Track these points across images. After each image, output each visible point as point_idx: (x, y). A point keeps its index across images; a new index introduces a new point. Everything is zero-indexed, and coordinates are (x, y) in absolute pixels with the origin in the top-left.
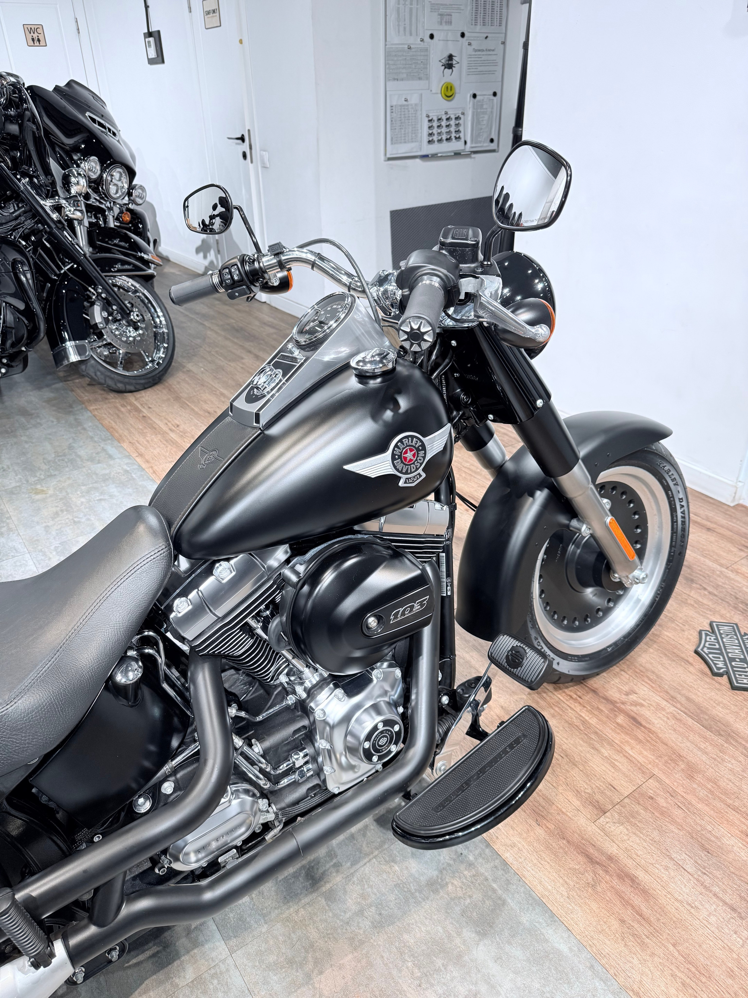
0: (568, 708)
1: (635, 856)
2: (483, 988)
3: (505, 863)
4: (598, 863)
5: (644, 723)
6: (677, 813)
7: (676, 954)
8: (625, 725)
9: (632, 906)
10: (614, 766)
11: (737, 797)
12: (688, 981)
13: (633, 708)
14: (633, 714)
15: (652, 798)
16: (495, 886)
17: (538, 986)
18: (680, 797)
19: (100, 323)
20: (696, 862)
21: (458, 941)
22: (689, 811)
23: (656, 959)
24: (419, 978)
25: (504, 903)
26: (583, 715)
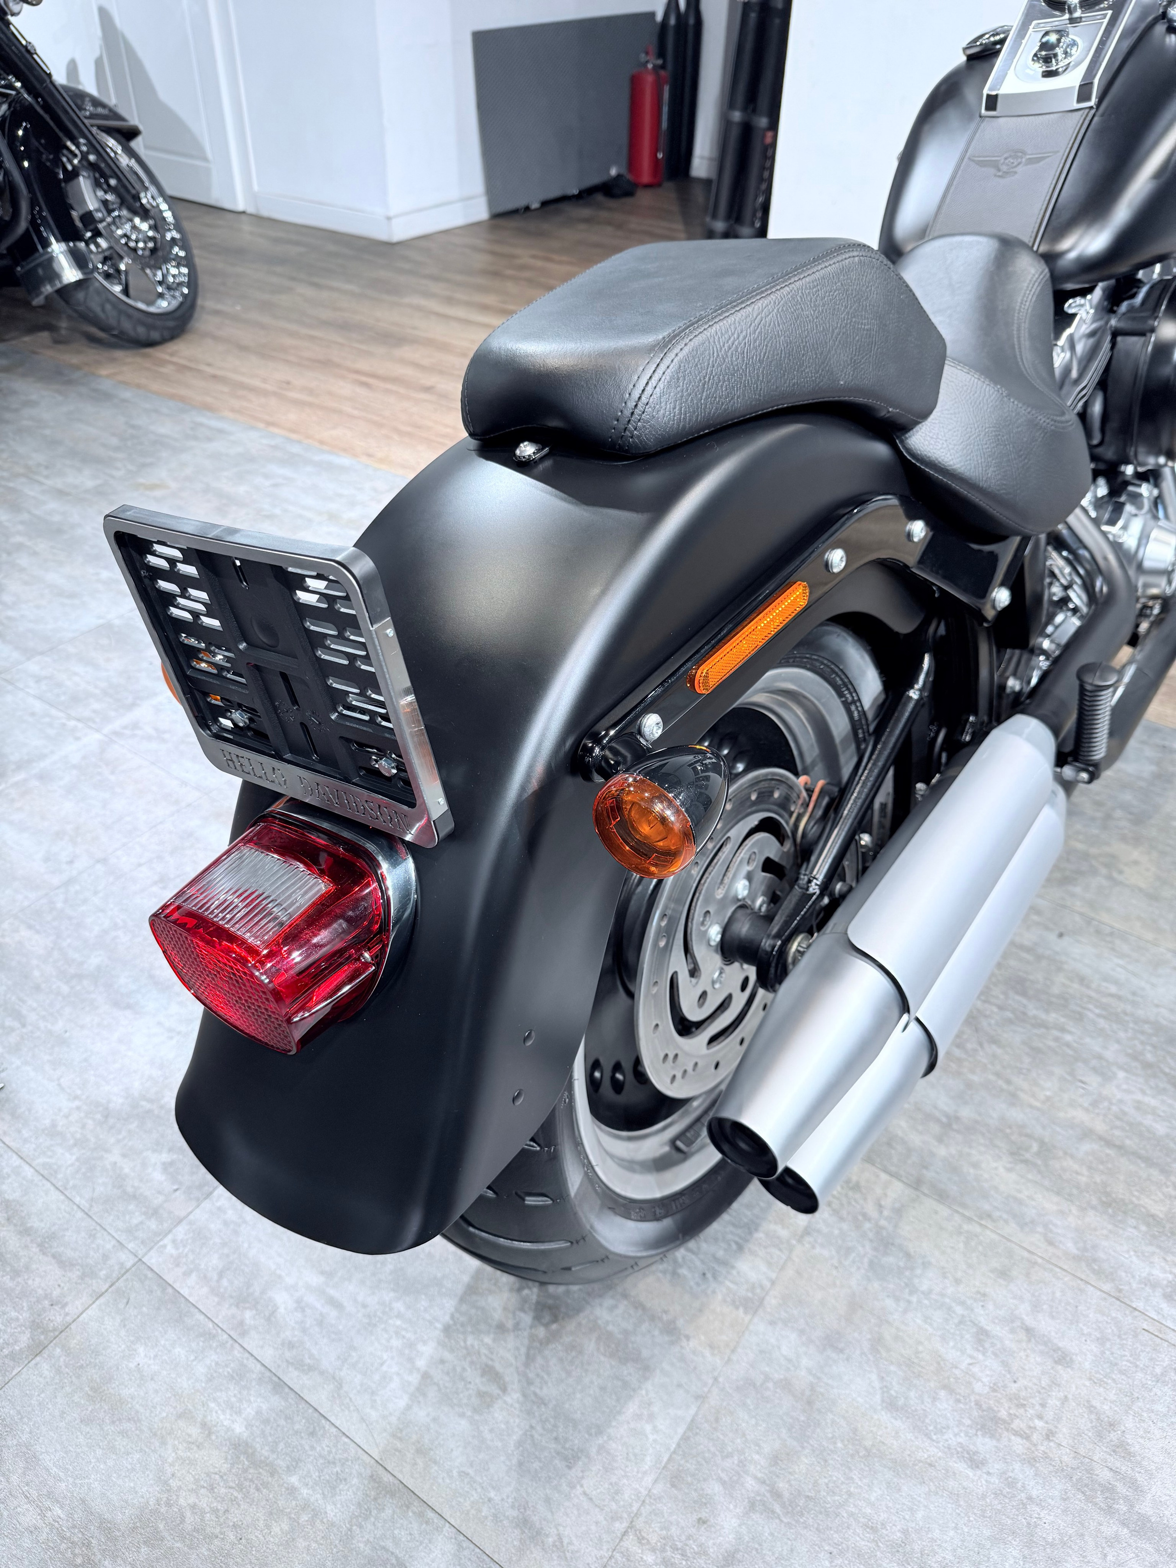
19: (97, 210)
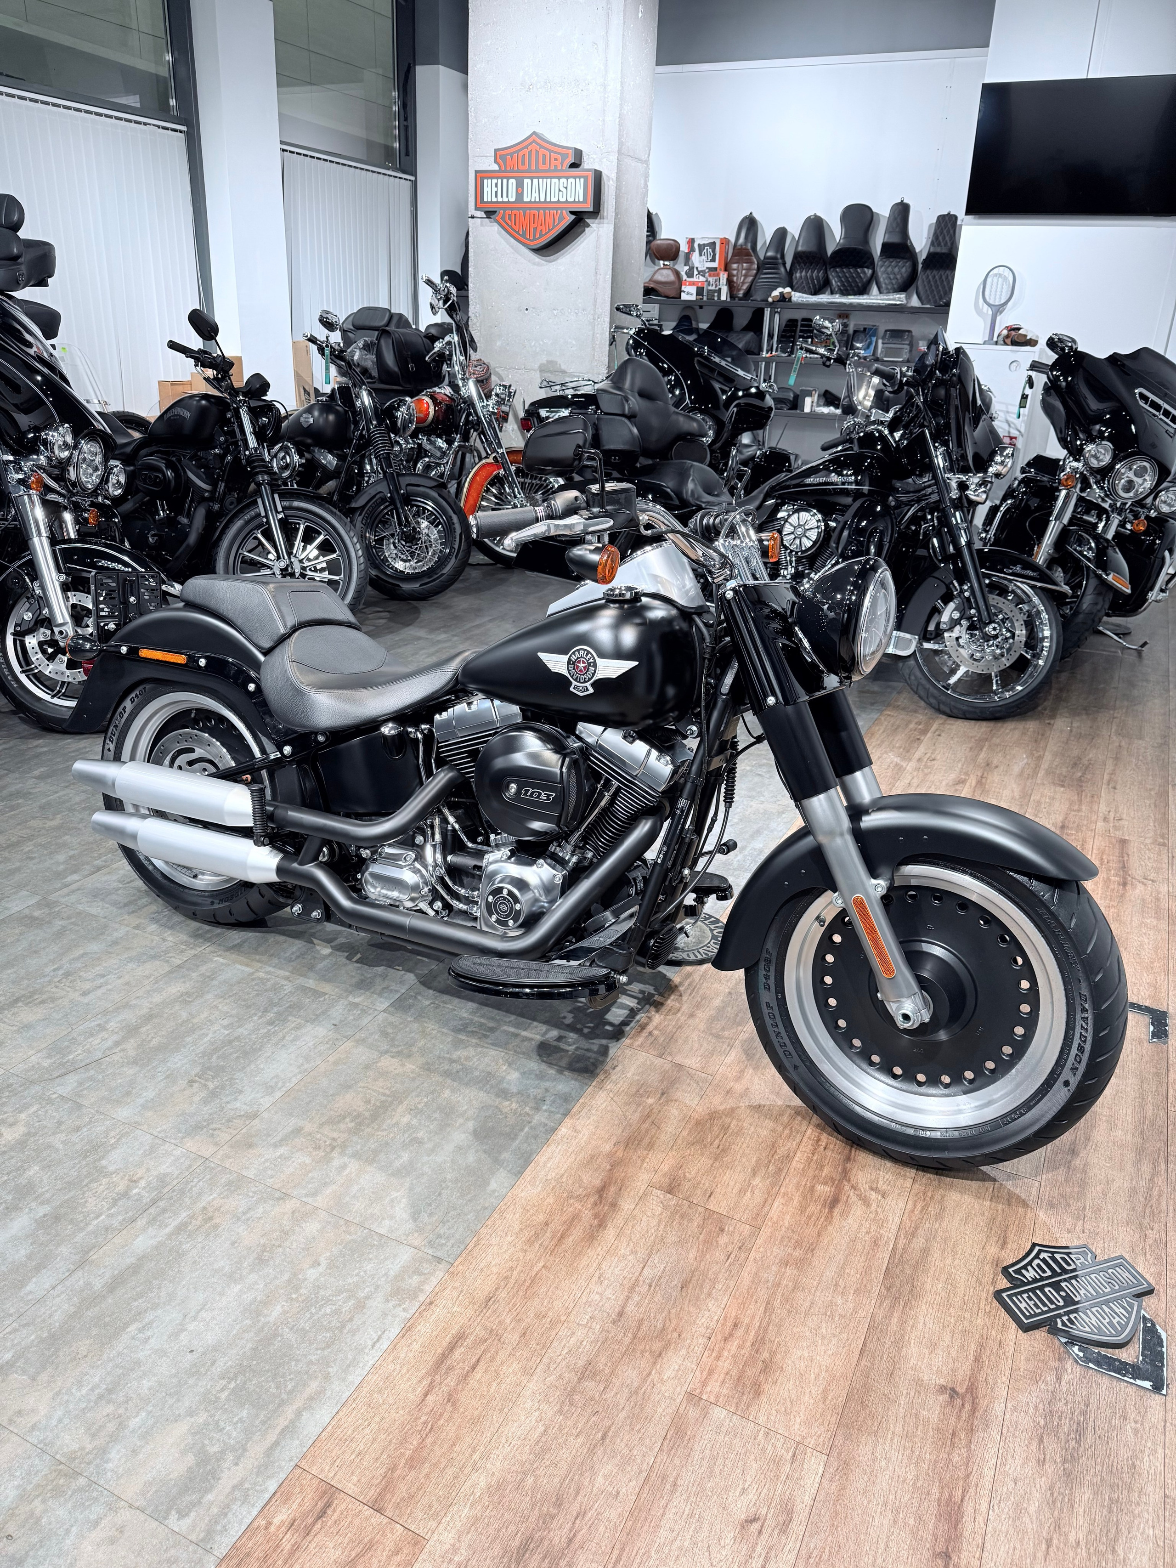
0: (798, 1140)
1: (630, 1224)
2: (429, 1145)
3: (554, 1130)
4: (601, 1197)
5: (836, 1211)
6: (719, 1255)
7: (536, 1269)
8: (817, 1194)
9: (568, 1230)
10: (742, 1192)
11: (789, 1312)
12: (512, 1281)
13: (854, 1198)
14: (843, 1198)
15: (722, 1230)
16: (526, 1129)
17: (449, 1177)
18: (743, 1256)
19: (945, 623)
20: (660, 1278)
21: (461, 1121)
22: (730, 1265)
23: (521, 1255)
24: (417, 1108)
25: (514, 1139)
26: (799, 1154)
